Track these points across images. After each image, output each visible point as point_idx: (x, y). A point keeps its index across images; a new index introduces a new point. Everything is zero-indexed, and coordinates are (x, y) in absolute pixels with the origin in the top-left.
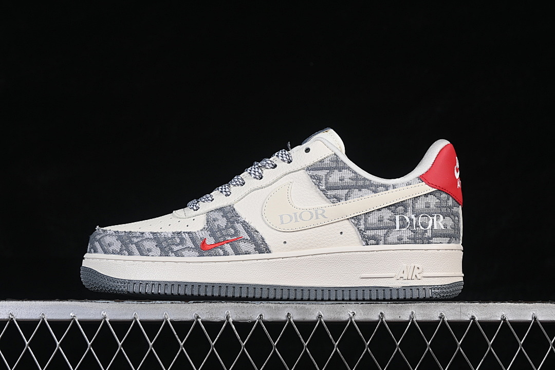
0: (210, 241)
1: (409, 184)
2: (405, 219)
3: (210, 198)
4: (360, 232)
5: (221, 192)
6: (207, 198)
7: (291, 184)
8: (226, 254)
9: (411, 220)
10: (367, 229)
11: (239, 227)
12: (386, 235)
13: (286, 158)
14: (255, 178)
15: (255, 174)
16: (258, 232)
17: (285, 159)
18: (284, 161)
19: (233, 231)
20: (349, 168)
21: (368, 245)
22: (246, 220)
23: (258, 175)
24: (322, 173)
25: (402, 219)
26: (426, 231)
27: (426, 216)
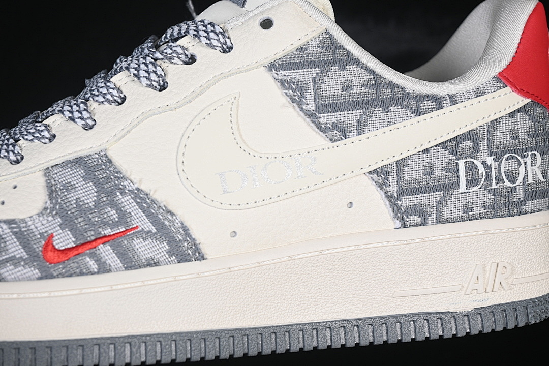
0: (64, 240)
1: (480, 93)
2: (476, 167)
3: (46, 134)
4: (390, 201)
5: (72, 119)
6: (40, 131)
7: (235, 102)
8: (104, 269)
9: (487, 167)
10: (403, 192)
11: (128, 203)
12: (441, 204)
13: (218, 40)
14: (149, 86)
15: (148, 79)
16: (172, 214)
17: (215, 43)
18: (213, 47)
19: (113, 214)
20: (357, 62)
21: (405, 226)
22: (142, 187)
23: (157, 79)
24: (304, 76)
25: (471, 168)
26: (514, 189)
27: (513, 157)
